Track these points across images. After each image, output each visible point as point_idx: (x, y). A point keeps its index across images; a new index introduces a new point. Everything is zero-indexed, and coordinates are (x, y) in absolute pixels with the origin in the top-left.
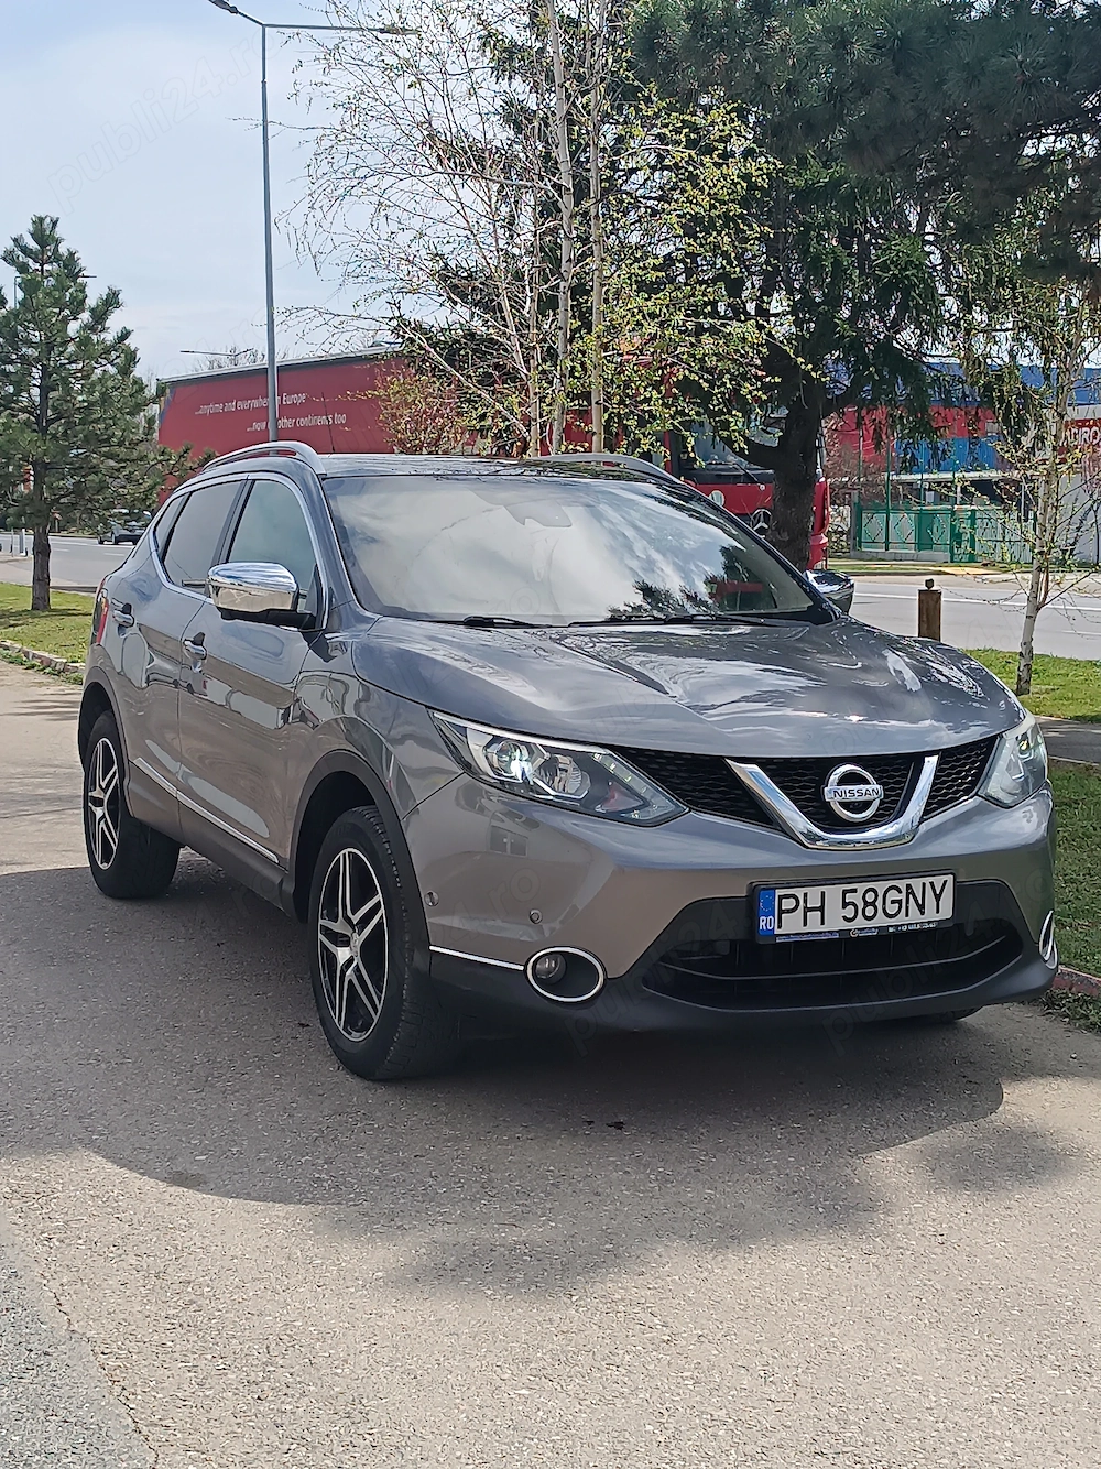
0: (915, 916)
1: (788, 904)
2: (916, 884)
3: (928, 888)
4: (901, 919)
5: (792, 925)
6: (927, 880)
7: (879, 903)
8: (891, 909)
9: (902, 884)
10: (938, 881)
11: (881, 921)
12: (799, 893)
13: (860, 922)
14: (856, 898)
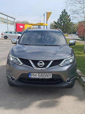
0: (47, 77)
1: (32, 75)
2: (47, 74)
3: (49, 75)
4: (45, 77)
5: (32, 77)
6: (49, 74)
7: (43, 75)
8: (44, 76)
9: (45, 74)
10: (50, 74)
11: (43, 77)
12: (33, 74)
13: (40, 77)
14: (40, 75)
